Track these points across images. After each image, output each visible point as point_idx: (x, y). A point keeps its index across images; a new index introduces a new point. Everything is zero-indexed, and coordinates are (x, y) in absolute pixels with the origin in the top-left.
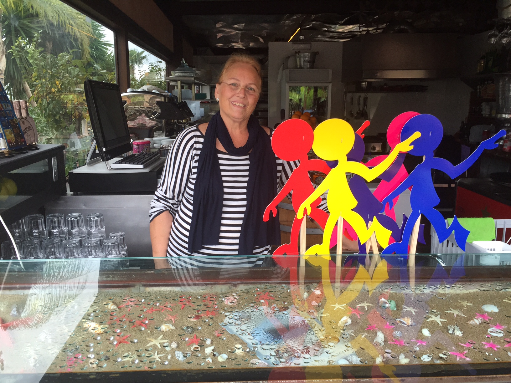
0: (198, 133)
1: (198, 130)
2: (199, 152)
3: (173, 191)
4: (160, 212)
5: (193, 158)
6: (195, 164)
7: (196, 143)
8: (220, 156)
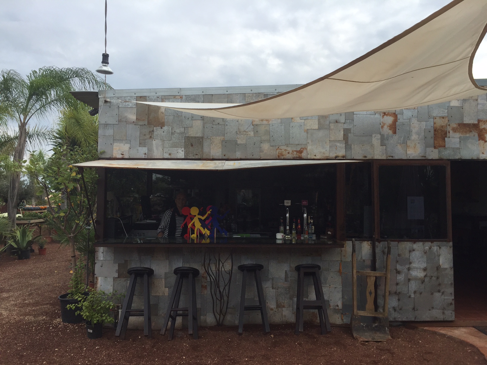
0: (171, 211)
1: (171, 210)
2: (171, 216)
3: (164, 226)
4: (160, 232)
5: (169, 218)
6: (169, 219)
7: (170, 214)
8: (176, 217)
